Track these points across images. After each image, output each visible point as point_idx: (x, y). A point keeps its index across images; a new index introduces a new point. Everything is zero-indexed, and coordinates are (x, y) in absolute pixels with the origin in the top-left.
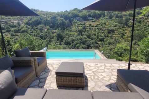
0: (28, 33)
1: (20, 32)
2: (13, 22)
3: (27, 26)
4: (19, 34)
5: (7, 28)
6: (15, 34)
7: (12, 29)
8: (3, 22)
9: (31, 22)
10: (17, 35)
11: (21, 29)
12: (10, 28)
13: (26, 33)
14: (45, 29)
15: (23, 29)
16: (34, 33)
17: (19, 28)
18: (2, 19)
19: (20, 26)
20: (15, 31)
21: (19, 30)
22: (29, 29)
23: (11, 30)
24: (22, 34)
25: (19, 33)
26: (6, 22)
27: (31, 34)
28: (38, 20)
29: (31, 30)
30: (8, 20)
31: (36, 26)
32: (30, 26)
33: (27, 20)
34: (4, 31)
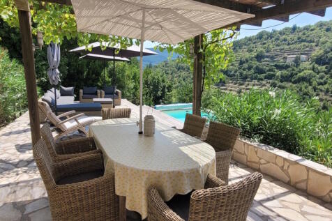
0: (310, 85)
1: (293, 80)
2: (285, 58)
3: (316, 66)
4: (288, 85)
5: (269, 70)
7: (278, 73)
8: (267, 57)
11: (296, 74)
12: (276, 70)
13: (306, 84)
15: (301, 74)
16: (326, 86)
17: (293, 70)
18: (267, 52)
19: (297, 65)
20: (282, 76)
21: (292, 75)
22: (318, 73)
23: (274, 75)
24: (294, 85)
25: (291, 81)
26: (272, 58)
27: (320, 87)
29: (322, 78)
30: (279, 53)
32: (324, 67)
33: (322, 51)
34: (262, 76)
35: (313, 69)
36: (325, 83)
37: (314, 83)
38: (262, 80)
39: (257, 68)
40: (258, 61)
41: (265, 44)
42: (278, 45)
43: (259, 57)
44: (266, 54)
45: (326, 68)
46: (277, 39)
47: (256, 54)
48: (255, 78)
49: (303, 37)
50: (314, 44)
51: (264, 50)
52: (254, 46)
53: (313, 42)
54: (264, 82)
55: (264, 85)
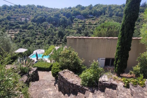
2: (21, 19)
3: (33, 23)
4: (26, 30)
5: (16, 25)
6: (23, 30)
7: (21, 26)
9: (36, 19)
10: (25, 32)
11: (28, 26)
12: (19, 24)
13: (32, 30)
14: (49, 26)
15: (30, 26)
17: (26, 24)
18: (11, 16)
19: (27, 22)
20: (23, 27)
21: (26, 27)
22: (35, 25)
23: (19, 27)
24: (29, 30)
25: (27, 29)
26: (15, 19)
27: (37, 30)
28: (43, 17)
29: (36, 27)
30: (17, 17)
31: (41, 23)
32: (36, 23)
33: (33, 18)
34: (14, 27)
35: (33, 24)
36: (38, 29)
37: (35, 29)
38: (14, 29)
39: (10, 24)
40: (9, 20)
41: (9, 12)
42: (15, 13)
43: (9, 18)
44: (12, 17)
45: (37, 23)
46: (14, 10)
47: (6, 16)
48: (11, 28)
49: (25, 11)
50: (29, 14)
51: (10, 15)
52: (3, 12)
53: (29, 13)
54: (16, 30)
55: (16, 31)
